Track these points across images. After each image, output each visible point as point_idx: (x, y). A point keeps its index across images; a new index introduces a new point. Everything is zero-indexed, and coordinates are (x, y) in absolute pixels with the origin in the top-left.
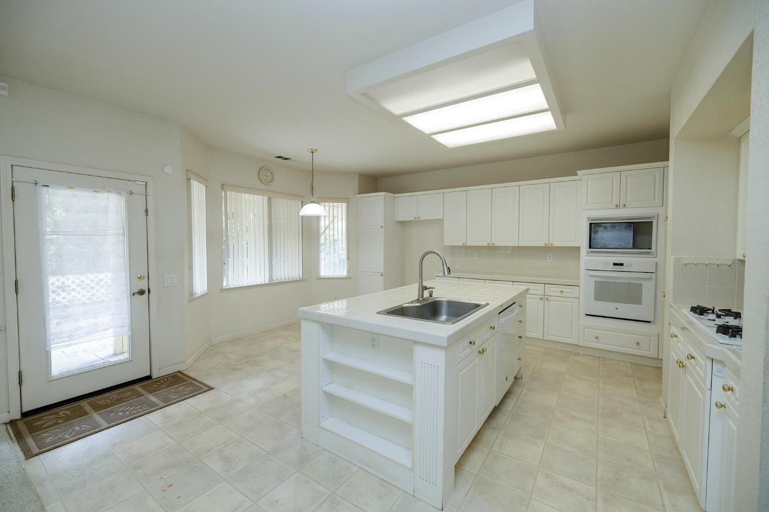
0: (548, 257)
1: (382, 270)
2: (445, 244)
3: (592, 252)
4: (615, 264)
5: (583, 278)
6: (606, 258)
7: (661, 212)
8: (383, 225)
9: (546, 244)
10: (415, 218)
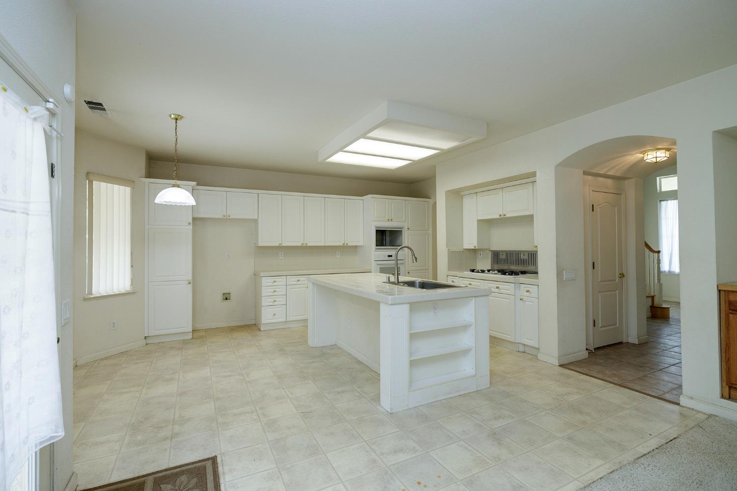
0: (337, 254)
1: (190, 277)
2: (259, 245)
3: (377, 249)
4: (389, 256)
5: (374, 266)
6: (385, 252)
7: (405, 225)
8: (191, 222)
9: (344, 244)
10: (224, 216)
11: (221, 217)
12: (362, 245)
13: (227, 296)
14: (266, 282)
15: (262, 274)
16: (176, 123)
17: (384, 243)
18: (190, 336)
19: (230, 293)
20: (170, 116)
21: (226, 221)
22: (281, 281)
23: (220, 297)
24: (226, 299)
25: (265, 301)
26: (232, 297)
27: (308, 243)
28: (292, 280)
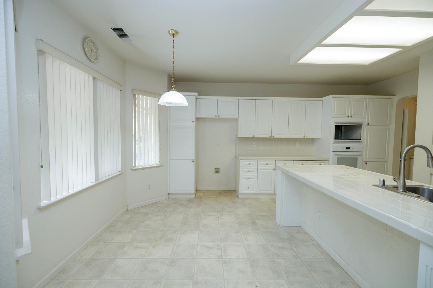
0: (297, 144)
1: (193, 157)
2: (239, 137)
3: (336, 142)
4: (347, 148)
5: (332, 156)
6: (342, 145)
7: (365, 121)
8: (194, 120)
9: (304, 137)
10: (216, 116)
11: (214, 117)
12: (320, 137)
13: (218, 170)
14: (243, 164)
15: (240, 158)
16: (173, 38)
17: (340, 137)
18: (193, 196)
19: (219, 168)
20: (169, 32)
21: (217, 119)
22: (254, 163)
23: (213, 171)
24: (217, 172)
25: (242, 178)
26: (221, 171)
27: (274, 136)
28: (262, 163)
